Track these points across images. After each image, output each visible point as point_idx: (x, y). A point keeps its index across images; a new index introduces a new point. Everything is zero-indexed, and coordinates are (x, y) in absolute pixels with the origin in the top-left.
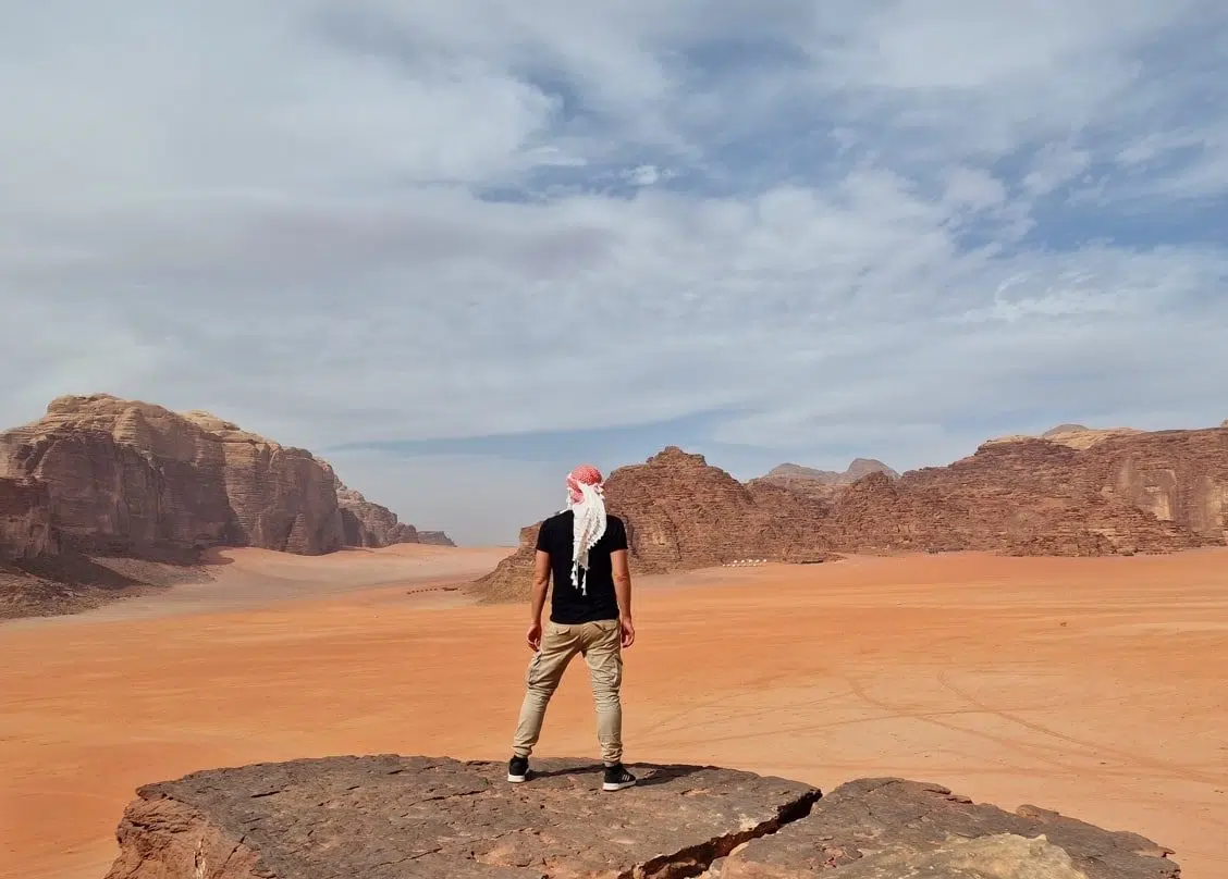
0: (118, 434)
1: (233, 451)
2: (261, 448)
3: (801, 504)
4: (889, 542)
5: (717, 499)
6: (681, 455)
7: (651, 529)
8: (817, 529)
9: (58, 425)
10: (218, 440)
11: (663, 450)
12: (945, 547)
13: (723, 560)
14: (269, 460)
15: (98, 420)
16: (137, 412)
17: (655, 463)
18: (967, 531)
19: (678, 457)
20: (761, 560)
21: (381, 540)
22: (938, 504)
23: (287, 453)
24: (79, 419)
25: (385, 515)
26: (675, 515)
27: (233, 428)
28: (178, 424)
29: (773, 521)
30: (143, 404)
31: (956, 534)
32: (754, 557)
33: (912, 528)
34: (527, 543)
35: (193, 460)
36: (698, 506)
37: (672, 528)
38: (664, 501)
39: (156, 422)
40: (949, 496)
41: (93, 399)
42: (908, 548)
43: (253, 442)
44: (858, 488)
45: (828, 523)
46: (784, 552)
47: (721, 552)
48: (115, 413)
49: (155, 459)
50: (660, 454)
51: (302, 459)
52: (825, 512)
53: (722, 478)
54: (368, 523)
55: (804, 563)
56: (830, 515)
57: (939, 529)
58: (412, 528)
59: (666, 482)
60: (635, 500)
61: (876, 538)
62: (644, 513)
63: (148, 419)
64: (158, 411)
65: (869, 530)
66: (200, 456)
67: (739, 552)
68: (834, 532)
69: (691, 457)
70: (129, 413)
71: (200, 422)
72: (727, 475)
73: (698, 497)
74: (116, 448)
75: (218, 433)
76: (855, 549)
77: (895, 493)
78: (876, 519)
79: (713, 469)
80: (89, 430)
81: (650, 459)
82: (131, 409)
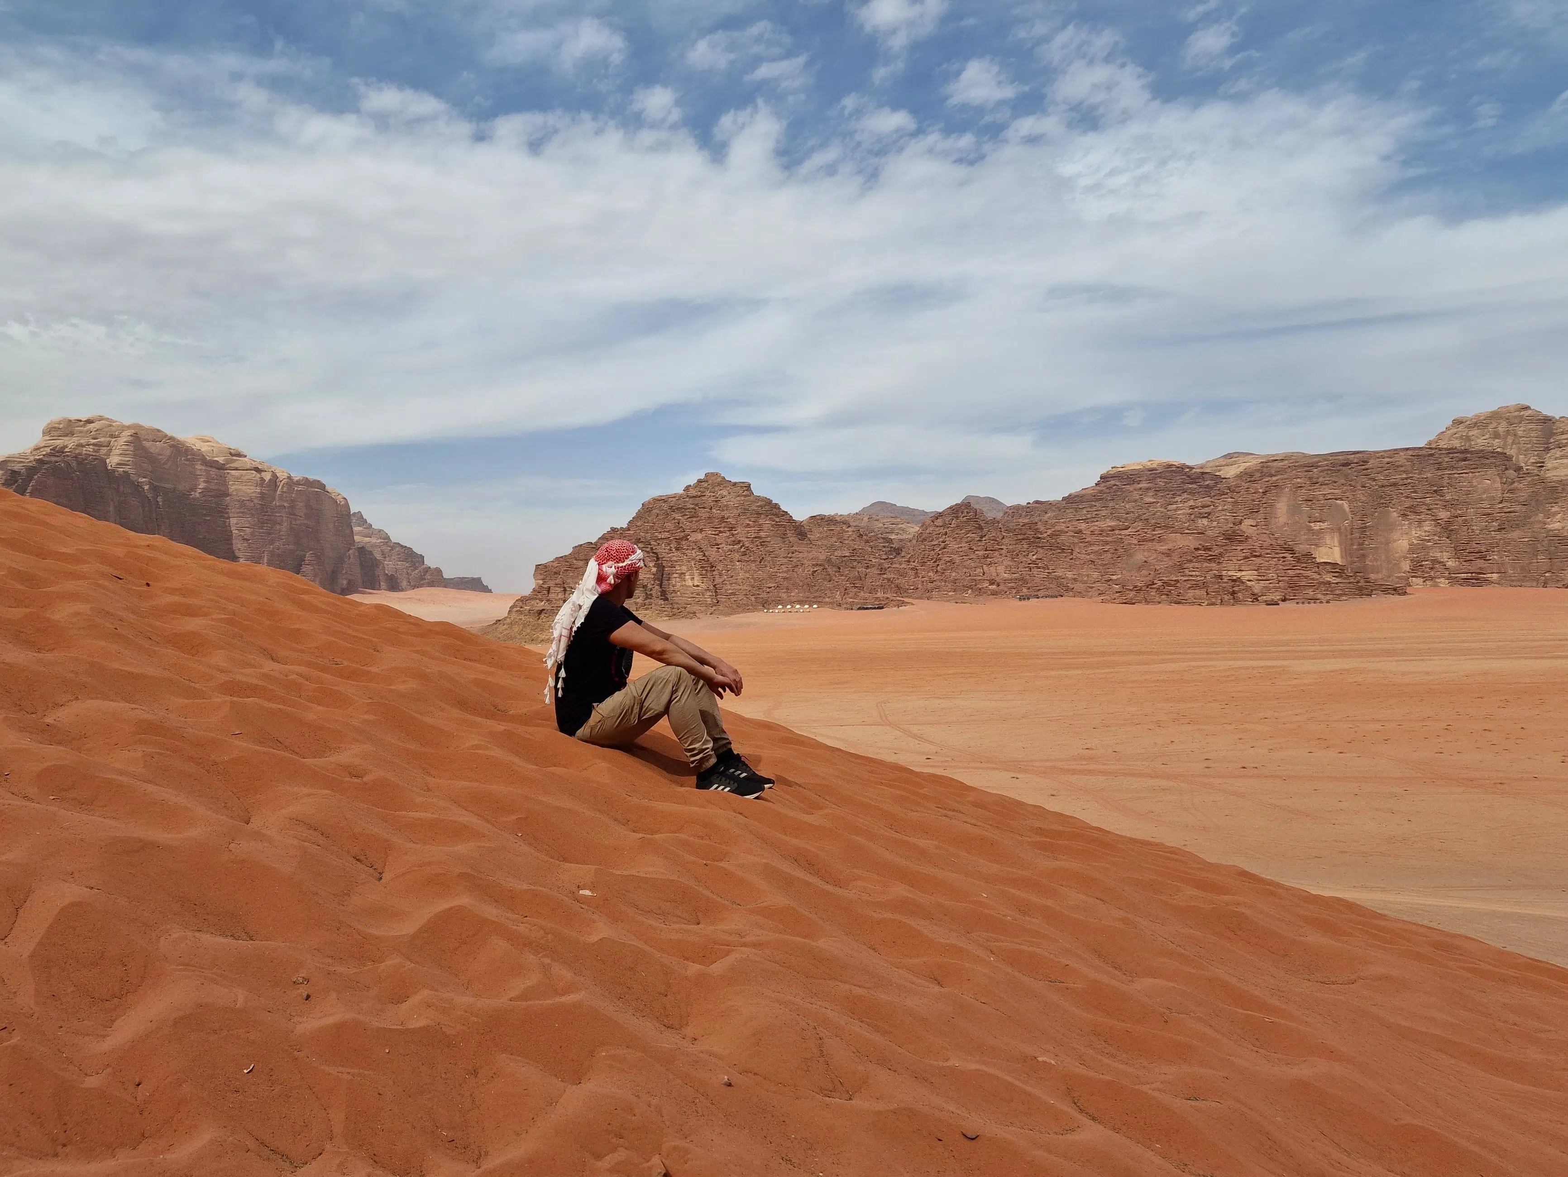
0: (113, 461)
1: (237, 479)
2: (267, 477)
3: (867, 541)
4: (970, 587)
5: (762, 534)
6: (723, 482)
7: (684, 568)
8: (882, 570)
9: (48, 450)
10: (221, 467)
11: (702, 477)
12: (1040, 593)
13: (765, 604)
14: (276, 491)
15: (93, 444)
16: (135, 435)
17: (693, 492)
18: (1069, 575)
19: (719, 484)
20: (811, 606)
21: (404, 584)
22: (1035, 541)
23: (298, 483)
24: (70, 443)
25: (412, 558)
26: (712, 553)
27: (239, 455)
28: (179, 449)
29: (829, 561)
30: (141, 426)
31: (1057, 578)
32: (802, 603)
33: (1001, 570)
34: (541, 582)
35: (194, 489)
36: (739, 542)
37: (707, 567)
38: (699, 536)
39: (154, 448)
40: (1049, 532)
41: (89, 421)
42: (994, 593)
43: (257, 470)
44: (939, 522)
45: (900, 564)
46: (838, 597)
47: (764, 595)
48: (112, 436)
49: (155, 489)
50: (700, 481)
51: (313, 492)
52: (898, 551)
53: (771, 509)
54: (390, 565)
55: (859, 609)
56: (903, 554)
57: (1035, 571)
58: (438, 571)
59: (703, 513)
60: (666, 535)
61: (955, 581)
62: (677, 549)
63: (147, 444)
64: (158, 436)
65: (947, 573)
66: (202, 485)
67: (784, 596)
68: (903, 575)
69: (735, 484)
70: (125, 436)
71: (204, 448)
72: (777, 506)
73: (741, 532)
74: (110, 475)
75: (221, 460)
76: (927, 594)
77: (980, 528)
78: (957, 558)
79: (758, 499)
80: (80, 454)
81: (687, 488)
82: (128, 433)
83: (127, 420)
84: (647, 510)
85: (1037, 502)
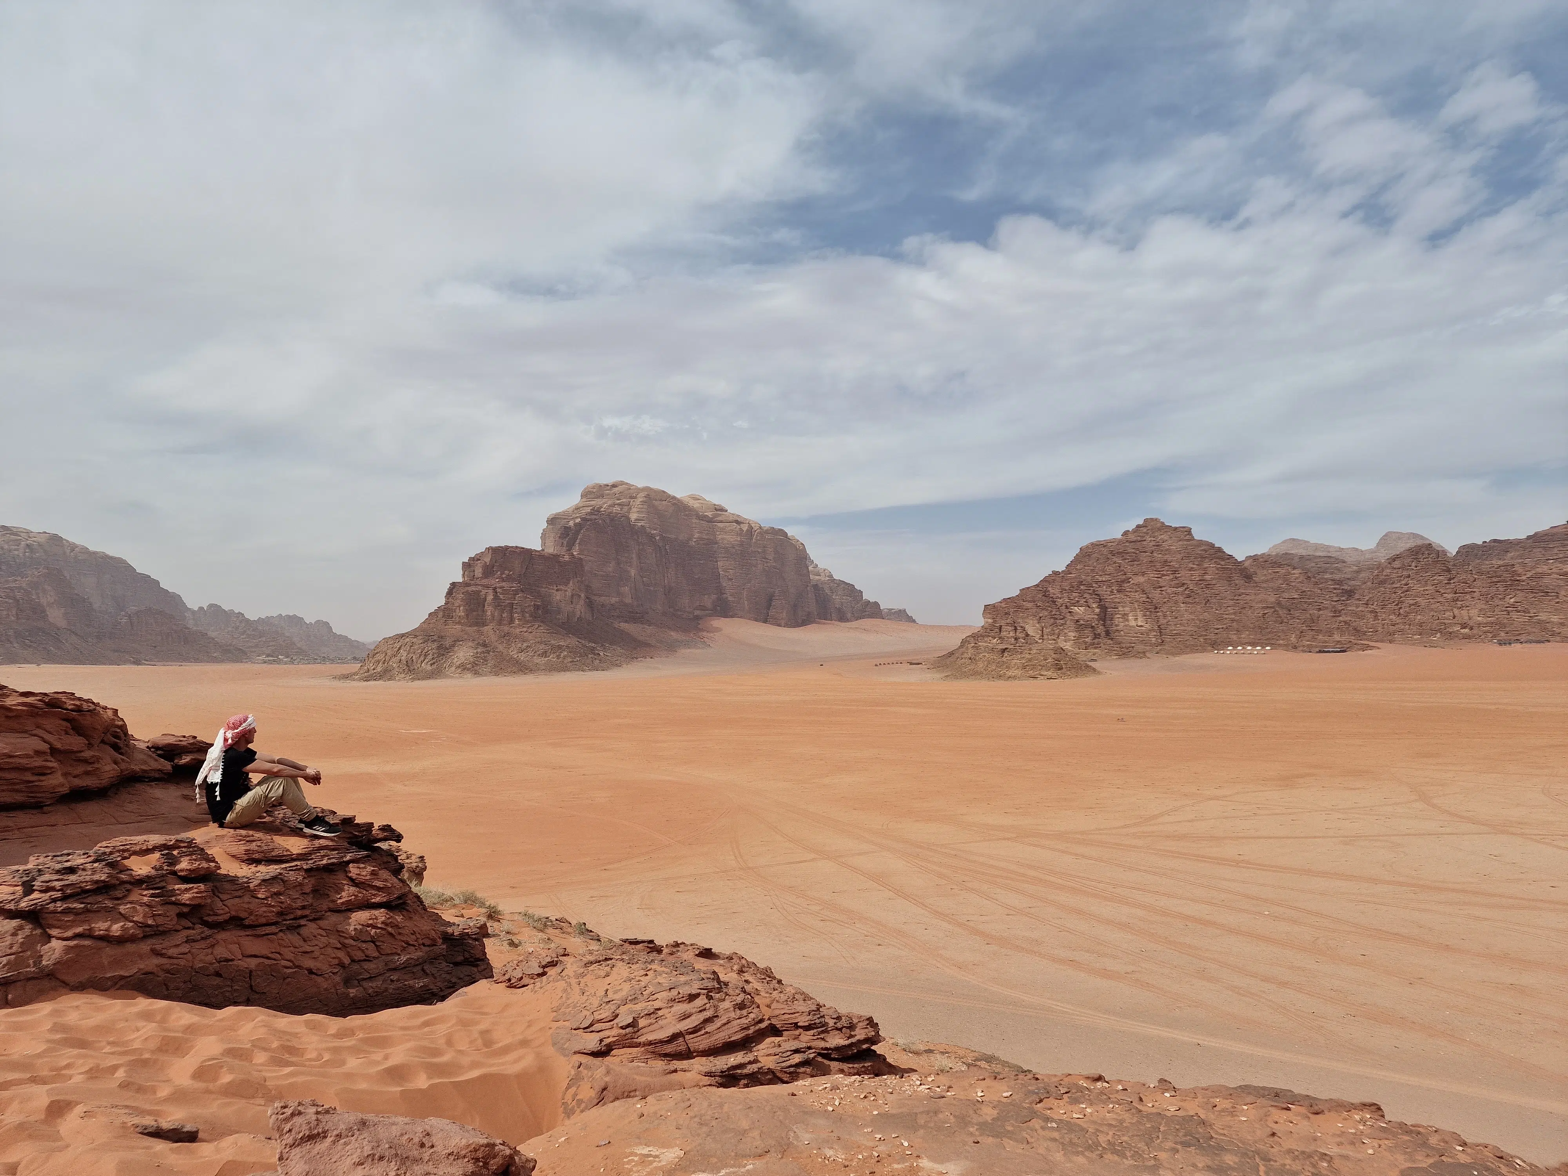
0: (633, 516)
1: (722, 530)
2: (745, 528)
3: (1316, 583)
4: (1439, 631)
5: (1207, 577)
6: (1164, 528)
7: (1127, 609)
8: (1337, 613)
9: (588, 510)
10: (710, 521)
11: (1141, 522)
12: (1523, 638)
13: (1215, 645)
14: (751, 539)
15: (619, 504)
16: (647, 496)
17: (1132, 537)
18: (1555, 619)
19: (1159, 529)
20: (1263, 647)
21: (849, 615)
22: (1514, 583)
23: (767, 532)
24: (604, 504)
25: (852, 591)
26: (1156, 594)
27: (723, 510)
28: (678, 506)
29: (1279, 603)
30: (651, 489)
31: (1540, 622)
32: (1254, 644)
33: (1474, 613)
34: (990, 621)
35: (690, 539)
36: (1184, 584)
37: (1152, 608)
38: (1141, 579)
39: (662, 505)
40: (1529, 574)
41: (614, 486)
42: (1466, 637)
43: (737, 522)
44: (1397, 564)
45: (1353, 606)
46: (1293, 639)
47: (1212, 636)
48: (631, 497)
49: (663, 538)
50: (1138, 526)
51: (778, 538)
52: (1350, 593)
53: (1216, 554)
54: (837, 599)
55: (1320, 652)
56: (1357, 596)
57: (1514, 615)
58: (876, 604)
59: (1144, 558)
60: (1107, 578)
61: (1421, 625)
62: (1119, 591)
63: (656, 503)
64: (663, 496)
65: (1411, 616)
66: (697, 535)
67: (1234, 637)
68: (1362, 617)
69: (1176, 529)
70: (641, 497)
71: (696, 505)
72: (1220, 550)
73: (1184, 574)
74: (634, 531)
75: (709, 514)
76: (1389, 637)
77: (1449, 570)
78: (1422, 602)
79: (1201, 543)
80: (611, 513)
81: (1126, 533)
82: (642, 494)
83: (639, 483)
84: (1085, 554)
85: (1495, 541)
